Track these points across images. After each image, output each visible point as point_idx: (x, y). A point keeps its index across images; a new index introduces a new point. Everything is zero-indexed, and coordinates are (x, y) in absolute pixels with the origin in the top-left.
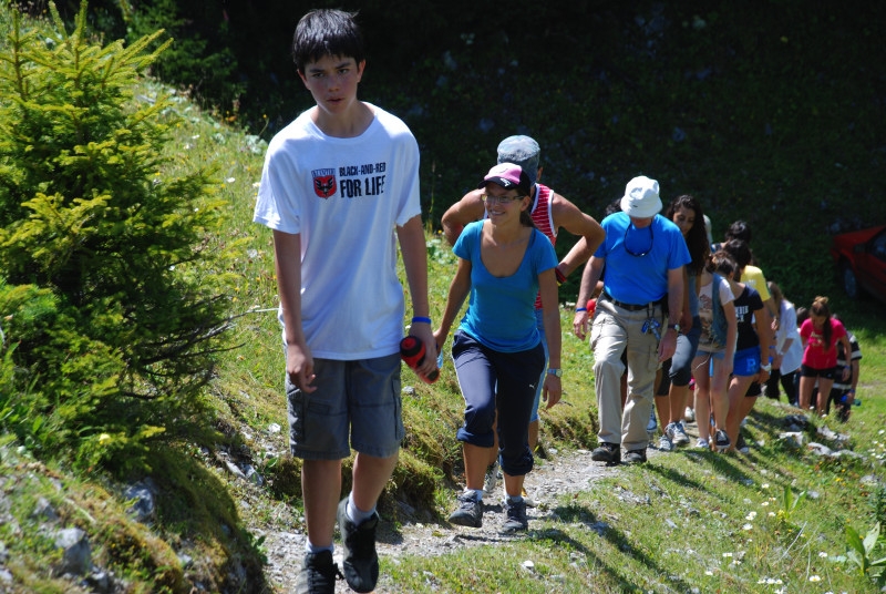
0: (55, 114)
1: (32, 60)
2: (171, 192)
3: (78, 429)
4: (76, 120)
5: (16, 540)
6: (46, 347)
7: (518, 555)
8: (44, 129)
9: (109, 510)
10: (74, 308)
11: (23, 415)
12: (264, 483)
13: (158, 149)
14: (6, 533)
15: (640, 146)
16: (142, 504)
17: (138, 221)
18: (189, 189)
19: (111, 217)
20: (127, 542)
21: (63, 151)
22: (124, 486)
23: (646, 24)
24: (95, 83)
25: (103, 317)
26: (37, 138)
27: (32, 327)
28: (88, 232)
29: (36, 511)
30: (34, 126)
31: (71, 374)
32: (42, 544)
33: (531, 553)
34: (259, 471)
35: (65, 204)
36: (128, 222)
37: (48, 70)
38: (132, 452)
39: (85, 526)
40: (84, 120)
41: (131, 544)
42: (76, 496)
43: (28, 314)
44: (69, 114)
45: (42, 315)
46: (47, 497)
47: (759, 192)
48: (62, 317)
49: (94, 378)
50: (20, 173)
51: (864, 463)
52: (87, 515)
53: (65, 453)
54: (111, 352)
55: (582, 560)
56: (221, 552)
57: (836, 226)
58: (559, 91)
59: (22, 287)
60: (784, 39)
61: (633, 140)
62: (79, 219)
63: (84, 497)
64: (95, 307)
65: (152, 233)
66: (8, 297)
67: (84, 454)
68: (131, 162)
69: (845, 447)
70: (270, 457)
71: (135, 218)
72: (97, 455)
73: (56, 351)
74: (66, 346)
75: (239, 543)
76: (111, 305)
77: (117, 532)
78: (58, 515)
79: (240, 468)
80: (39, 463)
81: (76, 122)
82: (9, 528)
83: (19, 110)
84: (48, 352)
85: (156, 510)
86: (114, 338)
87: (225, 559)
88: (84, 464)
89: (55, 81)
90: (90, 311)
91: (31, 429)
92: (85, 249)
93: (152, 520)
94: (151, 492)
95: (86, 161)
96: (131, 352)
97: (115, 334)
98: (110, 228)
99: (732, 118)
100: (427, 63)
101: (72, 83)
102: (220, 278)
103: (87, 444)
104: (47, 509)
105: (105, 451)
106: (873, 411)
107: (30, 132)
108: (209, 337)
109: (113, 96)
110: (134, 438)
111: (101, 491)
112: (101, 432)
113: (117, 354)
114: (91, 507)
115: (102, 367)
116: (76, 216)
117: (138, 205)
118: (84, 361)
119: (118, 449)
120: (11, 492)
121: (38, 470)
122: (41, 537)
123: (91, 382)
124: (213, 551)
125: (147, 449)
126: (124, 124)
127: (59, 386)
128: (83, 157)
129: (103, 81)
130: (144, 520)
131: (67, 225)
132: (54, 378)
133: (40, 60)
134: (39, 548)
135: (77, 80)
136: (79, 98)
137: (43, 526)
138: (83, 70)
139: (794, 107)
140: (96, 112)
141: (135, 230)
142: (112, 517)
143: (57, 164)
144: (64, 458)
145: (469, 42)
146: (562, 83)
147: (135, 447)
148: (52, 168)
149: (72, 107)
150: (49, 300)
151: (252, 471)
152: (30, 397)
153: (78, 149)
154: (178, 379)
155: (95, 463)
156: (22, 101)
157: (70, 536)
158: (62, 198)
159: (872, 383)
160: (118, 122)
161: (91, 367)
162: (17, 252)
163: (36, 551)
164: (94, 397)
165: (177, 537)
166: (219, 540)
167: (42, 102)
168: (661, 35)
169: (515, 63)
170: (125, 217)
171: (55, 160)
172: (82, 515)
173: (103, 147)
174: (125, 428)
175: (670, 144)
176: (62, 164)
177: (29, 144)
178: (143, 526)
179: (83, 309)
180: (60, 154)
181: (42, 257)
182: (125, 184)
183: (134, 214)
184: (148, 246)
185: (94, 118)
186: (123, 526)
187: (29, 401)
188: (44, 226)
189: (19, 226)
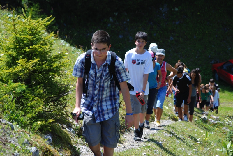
0: (24, 38)
1: (18, 24)
2: (54, 58)
3: (32, 120)
4: (30, 39)
5: (20, 150)
6: (23, 99)
7: (141, 151)
8: (21, 42)
9: (42, 142)
10: (30, 88)
11: (18, 117)
12: (75, 133)
13: (51, 46)
14: (18, 148)
15: (161, 41)
16: (49, 140)
17: (46, 66)
18: (59, 57)
19: (39, 64)
20: (47, 150)
21: (26, 47)
22: (44, 135)
23: (162, 9)
24: (34, 29)
25: (38, 91)
26: (19, 44)
27: (19, 94)
28: (33, 69)
29: (24, 143)
30: (18, 41)
31: (30, 106)
32: (27, 151)
33: (144, 150)
34: (74, 130)
35: (27, 62)
36: (44, 66)
37: (22, 26)
38: (46, 126)
39: (36, 146)
40: (32, 39)
41: (48, 151)
42: (33, 138)
43: (18, 90)
44: (28, 38)
45: (22, 90)
46: (27, 139)
47: (193, 53)
48: (27, 91)
49: (36, 107)
50: (15, 53)
51: (223, 124)
52: (37, 143)
53: (29, 127)
54: (40, 100)
55: (158, 152)
56: (70, 152)
57: (213, 62)
58: (140, 27)
59: (17, 83)
60: (198, 13)
61: (160, 40)
62: (31, 65)
63: (35, 138)
64: (35, 88)
65: (50, 69)
66: (13, 86)
67: (34, 127)
68: (44, 50)
69: (218, 120)
70: (77, 126)
71: (46, 65)
72: (37, 127)
73: (26, 100)
74: (28, 99)
75: (73, 149)
76: (40, 88)
77: (44, 147)
78: (30, 143)
79: (69, 129)
80: (23, 130)
81: (30, 40)
82: (18, 147)
83: (15, 37)
84: (23, 100)
85: (53, 142)
86: (41, 96)
87: (71, 154)
88: (34, 130)
89: (24, 29)
90: (34, 89)
91: (20, 121)
92: (33, 73)
93: (52, 144)
94: (51, 137)
95: (32, 50)
96: (45, 100)
97: (41, 95)
98: (39, 67)
99: (185, 34)
100: (105, 20)
101: (28, 30)
102: (66, 80)
103: (35, 124)
104: (27, 142)
105: (39, 126)
106: (223, 110)
107: (17, 43)
108: (64, 96)
109: (39, 33)
110: (47, 122)
111: (39, 137)
112: (38, 121)
113: (42, 101)
114: (37, 141)
115: (38, 104)
116: (30, 64)
117: (46, 61)
118: (33, 103)
119: (42, 126)
120: (17, 138)
121: (23, 131)
122: (26, 149)
123: (35, 108)
124: (68, 152)
125: (50, 125)
126: (42, 40)
127: (27, 109)
128: (32, 49)
129: (37, 29)
130: (50, 144)
131: (28, 67)
132: (25, 107)
133: (20, 24)
134: (26, 152)
135: (30, 29)
136: (30, 34)
137: (26, 147)
138: (32, 26)
139: (201, 31)
140: (35, 37)
141: (46, 68)
142: (43, 144)
143: (25, 51)
144: (29, 128)
145: (116, 15)
146: (141, 25)
147: (47, 125)
148: (23, 52)
149: (29, 36)
150: (24, 87)
151: (72, 130)
152: (19, 112)
153: (31, 47)
154: (57, 107)
155: (37, 129)
156: (15, 34)
157: (33, 149)
158: (27, 60)
159: (223, 103)
160: (40, 40)
161: (35, 104)
162: (15, 74)
163: (25, 153)
164: (36, 112)
165: (59, 148)
166: (69, 149)
167: (20, 35)
168: (166, 12)
169: (128, 20)
170: (43, 64)
171: (24, 50)
172: (35, 143)
173: (37, 46)
174: (44, 120)
175: (169, 41)
176: (26, 51)
177: (18, 46)
178: (50, 146)
179: (32, 89)
180: (26, 48)
181: (21, 75)
182: (43, 56)
183: (45, 64)
184: (49, 72)
185: (34, 39)
186: (46, 146)
187: (19, 113)
188: (22, 67)
189: (15, 67)
